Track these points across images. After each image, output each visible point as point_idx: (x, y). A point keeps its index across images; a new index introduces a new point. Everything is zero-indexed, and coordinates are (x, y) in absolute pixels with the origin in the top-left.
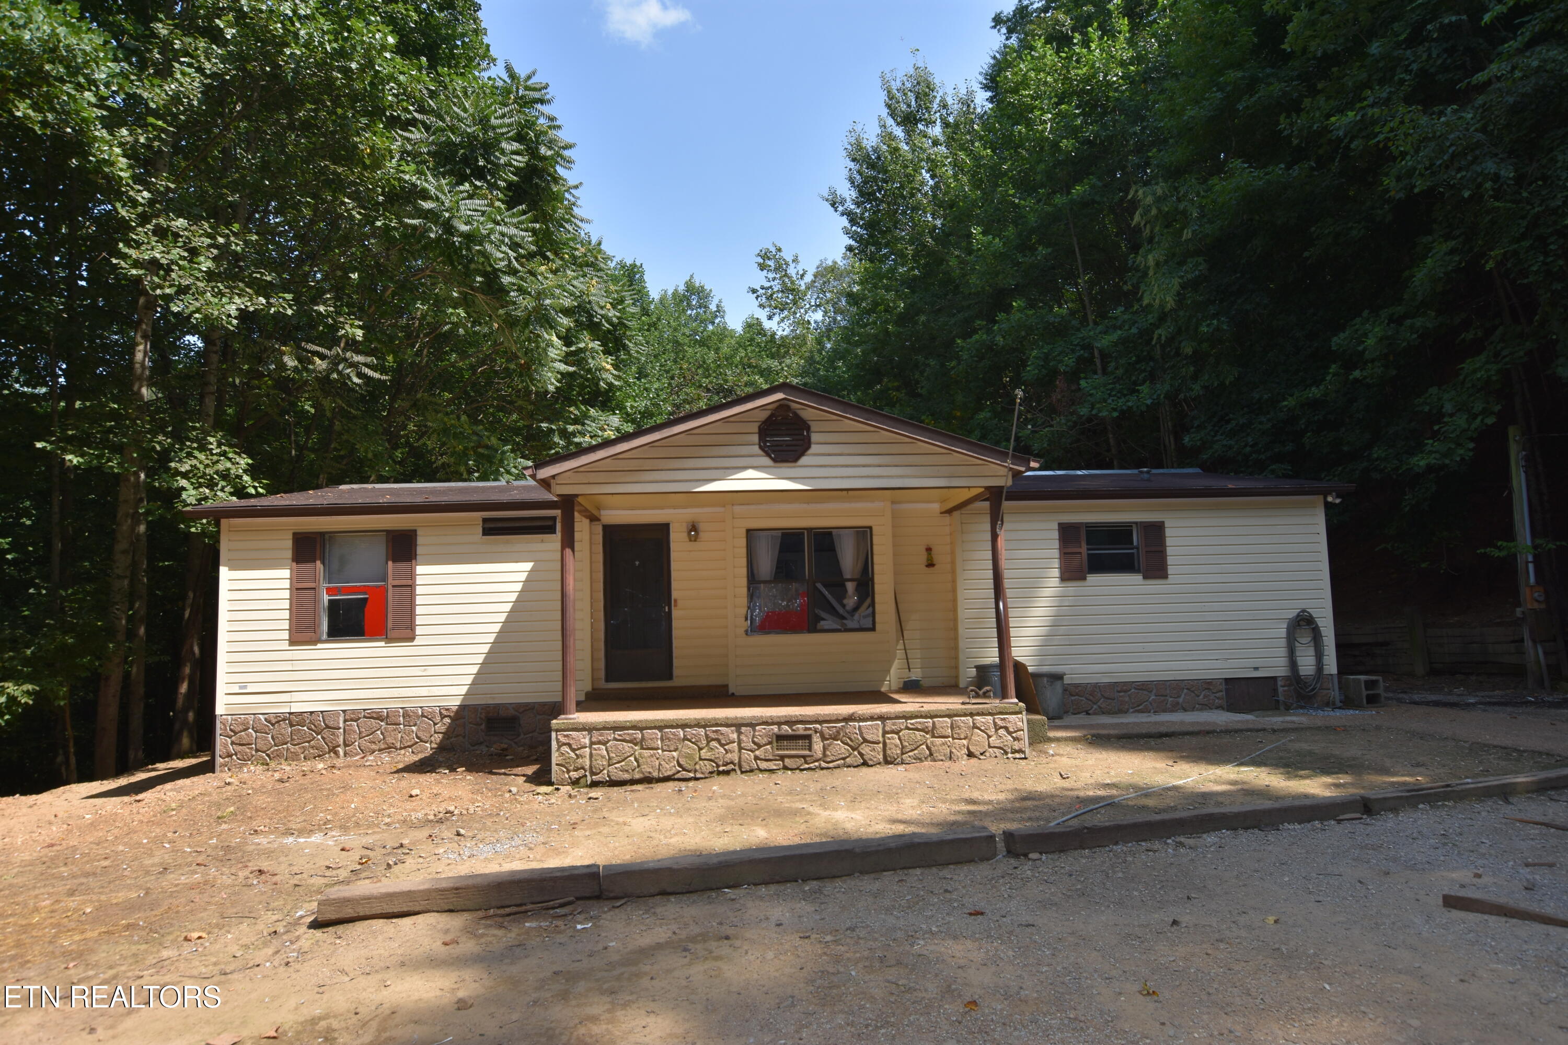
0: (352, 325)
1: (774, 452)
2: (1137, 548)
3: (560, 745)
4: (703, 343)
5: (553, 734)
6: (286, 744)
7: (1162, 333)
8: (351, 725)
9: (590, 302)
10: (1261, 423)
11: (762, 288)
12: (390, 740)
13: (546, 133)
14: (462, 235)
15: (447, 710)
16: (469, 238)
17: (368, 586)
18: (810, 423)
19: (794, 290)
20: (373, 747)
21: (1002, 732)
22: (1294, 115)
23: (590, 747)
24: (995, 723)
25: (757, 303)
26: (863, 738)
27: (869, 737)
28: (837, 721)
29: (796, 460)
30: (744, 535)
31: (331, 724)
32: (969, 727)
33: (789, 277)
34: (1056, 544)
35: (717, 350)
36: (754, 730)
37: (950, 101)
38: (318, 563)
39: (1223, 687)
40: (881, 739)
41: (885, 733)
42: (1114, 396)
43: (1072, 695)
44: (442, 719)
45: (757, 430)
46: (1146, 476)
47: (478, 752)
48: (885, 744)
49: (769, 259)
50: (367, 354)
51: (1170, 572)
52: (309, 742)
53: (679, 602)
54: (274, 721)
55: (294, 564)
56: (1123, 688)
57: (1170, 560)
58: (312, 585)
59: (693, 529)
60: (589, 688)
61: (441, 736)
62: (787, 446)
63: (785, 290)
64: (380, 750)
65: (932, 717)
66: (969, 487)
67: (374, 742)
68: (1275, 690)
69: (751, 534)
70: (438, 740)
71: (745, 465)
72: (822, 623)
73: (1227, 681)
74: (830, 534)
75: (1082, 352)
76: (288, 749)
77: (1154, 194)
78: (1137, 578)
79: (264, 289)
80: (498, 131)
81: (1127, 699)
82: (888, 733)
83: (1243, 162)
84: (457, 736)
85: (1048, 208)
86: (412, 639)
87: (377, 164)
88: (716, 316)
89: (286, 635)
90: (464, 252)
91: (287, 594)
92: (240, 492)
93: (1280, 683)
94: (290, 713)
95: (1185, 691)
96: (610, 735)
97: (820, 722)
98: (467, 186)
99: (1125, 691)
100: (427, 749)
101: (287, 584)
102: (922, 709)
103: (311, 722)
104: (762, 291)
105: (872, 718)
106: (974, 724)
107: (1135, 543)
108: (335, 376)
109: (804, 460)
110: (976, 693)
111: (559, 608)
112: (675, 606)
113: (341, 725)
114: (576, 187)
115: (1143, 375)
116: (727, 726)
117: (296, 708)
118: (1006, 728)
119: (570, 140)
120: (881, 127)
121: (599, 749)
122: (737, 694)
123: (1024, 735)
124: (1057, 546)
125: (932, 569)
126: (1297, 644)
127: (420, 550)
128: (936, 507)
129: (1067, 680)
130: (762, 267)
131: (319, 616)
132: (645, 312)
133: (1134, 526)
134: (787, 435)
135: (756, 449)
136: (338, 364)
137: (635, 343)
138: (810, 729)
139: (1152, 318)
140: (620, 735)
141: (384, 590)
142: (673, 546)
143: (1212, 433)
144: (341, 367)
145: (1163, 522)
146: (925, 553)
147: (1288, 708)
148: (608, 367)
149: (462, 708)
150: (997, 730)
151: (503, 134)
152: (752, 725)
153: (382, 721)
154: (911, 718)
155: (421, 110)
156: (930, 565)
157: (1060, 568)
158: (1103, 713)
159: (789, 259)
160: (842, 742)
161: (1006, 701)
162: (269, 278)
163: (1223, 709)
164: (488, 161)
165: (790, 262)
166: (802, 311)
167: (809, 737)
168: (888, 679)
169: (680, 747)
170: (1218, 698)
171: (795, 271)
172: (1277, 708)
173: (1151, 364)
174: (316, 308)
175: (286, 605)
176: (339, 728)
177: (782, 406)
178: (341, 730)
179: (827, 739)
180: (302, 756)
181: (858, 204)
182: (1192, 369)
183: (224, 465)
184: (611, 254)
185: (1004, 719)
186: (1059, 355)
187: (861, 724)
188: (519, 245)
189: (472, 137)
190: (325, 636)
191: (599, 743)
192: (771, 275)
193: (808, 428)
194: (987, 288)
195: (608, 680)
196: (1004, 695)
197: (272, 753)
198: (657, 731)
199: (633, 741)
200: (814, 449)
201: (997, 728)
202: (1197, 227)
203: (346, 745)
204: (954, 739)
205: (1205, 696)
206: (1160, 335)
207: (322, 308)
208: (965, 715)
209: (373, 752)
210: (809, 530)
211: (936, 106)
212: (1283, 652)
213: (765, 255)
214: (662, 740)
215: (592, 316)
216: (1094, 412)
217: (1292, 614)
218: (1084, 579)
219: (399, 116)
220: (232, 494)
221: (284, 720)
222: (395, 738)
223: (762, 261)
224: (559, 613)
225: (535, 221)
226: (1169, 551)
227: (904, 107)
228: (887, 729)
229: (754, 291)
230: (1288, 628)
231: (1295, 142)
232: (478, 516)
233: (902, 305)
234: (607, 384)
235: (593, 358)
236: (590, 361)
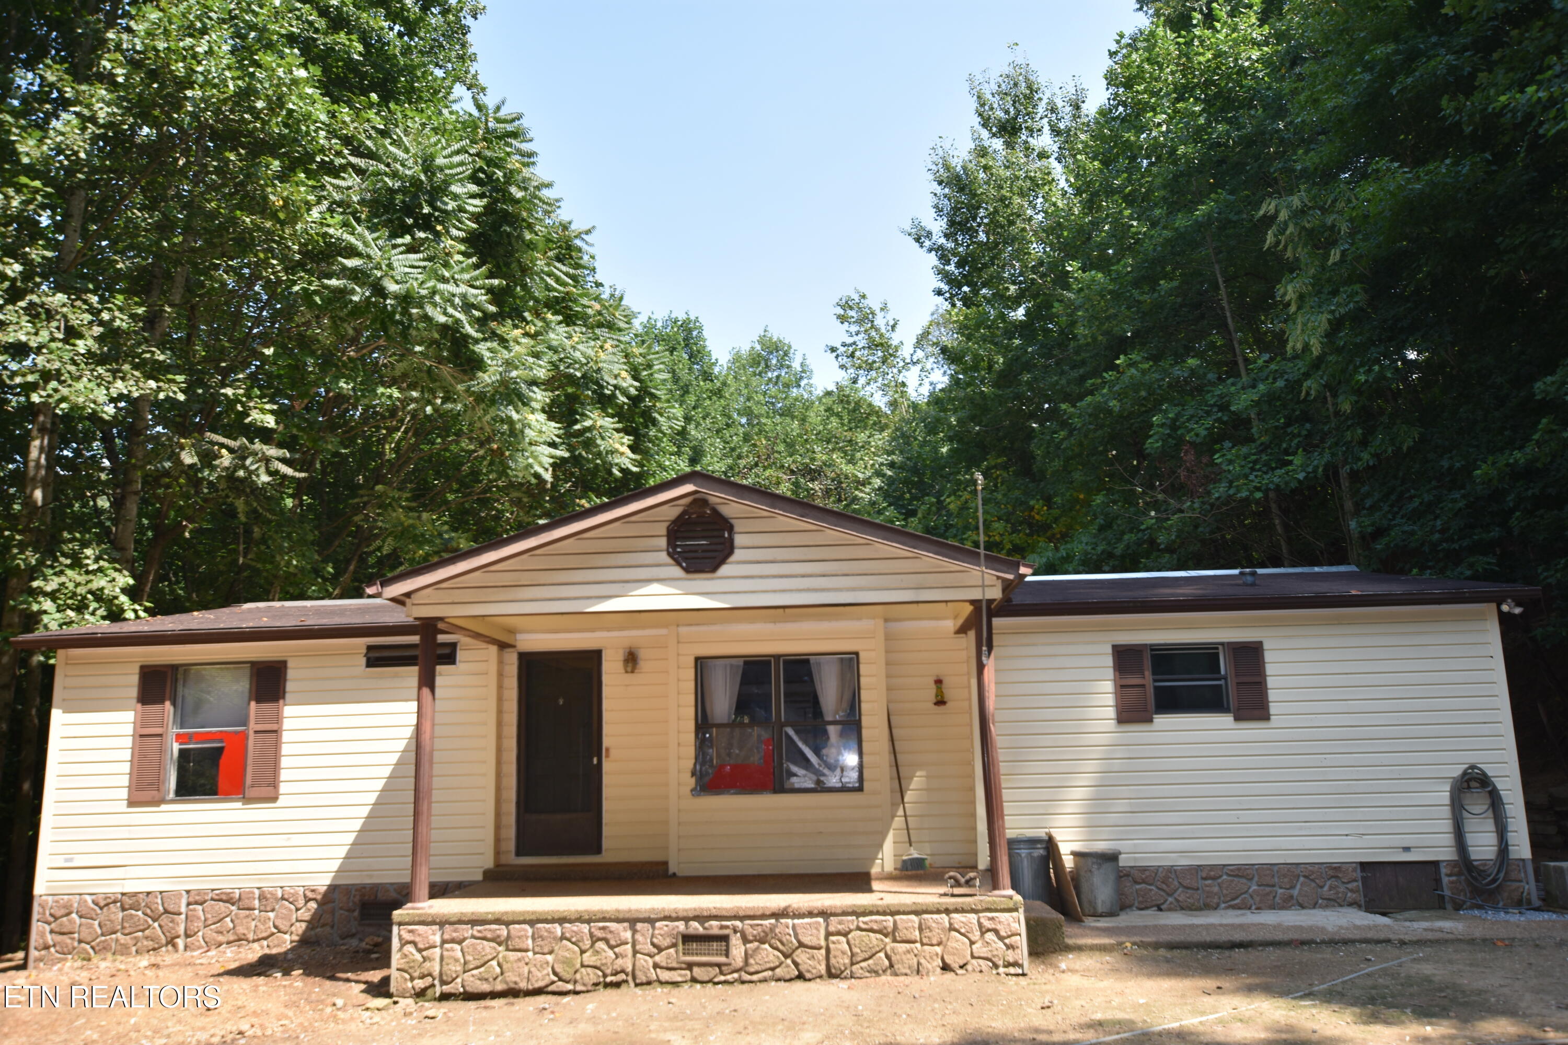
0: (263, 411)
1: (685, 559)
2: (1225, 678)
3: (404, 943)
4: (787, 413)
5: (395, 929)
6: (115, 933)
7: (1311, 386)
8: (194, 910)
9: (599, 370)
10: (1454, 501)
11: (844, 345)
12: (241, 930)
13: (519, 172)
14: (396, 297)
15: (313, 891)
16: (406, 300)
17: (226, 732)
18: (733, 521)
19: (882, 344)
20: (221, 938)
21: (990, 936)
22: (1461, 97)
23: (442, 946)
24: (980, 925)
25: (837, 365)
26: (799, 942)
27: (806, 940)
28: (763, 917)
29: (714, 569)
30: (692, 664)
31: (171, 908)
32: (943, 929)
33: (877, 330)
34: (1110, 673)
35: (803, 420)
36: (654, 928)
37: (1060, 104)
38: (168, 704)
39: (1358, 874)
40: (823, 943)
41: (828, 934)
42: (1259, 470)
43: (1136, 882)
44: (307, 902)
45: (664, 532)
46: (1249, 579)
47: (344, 948)
48: (828, 950)
49: (851, 308)
50: (280, 445)
51: (1272, 711)
52: (143, 931)
53: (613, 753)
54: (102, 903)
55: (139, 705)
56: (1212, 873)
57: (1272, 695)
58: (158, 731)
59: (631, 660)
60: (489, 863)
61: (304, 925)
62: (703, 551)
63: (873, 345)
64: (228, 943)
65: (893, 914)
66: (946, 602)
67: (221, 933)
68: (1438, 881)
69: (701, 664)
70: (300, 931)
71: (649, 577)
72: (794, 780)
73: (1364, 866)
74: (807, 662)
75: (1220, 414)
76: (117, 940)
77: (1289, 207)
78: (1226, 720)
79: (154, 371)
80: (448, 172)
81: (1216, 889)
82: (833, 934)
83: (1392, 161)
84: (323, 926)
85: (1167, 233)
86: (274, 799)
87: (294, 219)
88: (801, 378)
89: (124, 794)
90: (398, 317)
91: (129, 742)
92: (115, 615)
93: (1444, 870)
94: (123, 894)
95: (1302, 879)
96: (467, 931)
97: (742, 918)
98: (408, 239)
99: (1214, 878)
100: (285, 943)
101: (129, 729)
102: (880, 902)
103: (147, 906)
104: (842, 349)
105: (810, 914)
106: (951, 924)
107: (1223, 672)
108: (241, 473)
109: (724, 570)
110: (957, 881)
111: (414, 761)
112: (607, 756)
113: (183, 909)
114: (588, 232)
115: (1296, 441)
116: (618, 920)
117: (130, 887)
118: (996, 932)
119: (546, 179)
120: (974, 140)
121: (452, 950)
122: (679, 874)
123: (1022, 941)
124: (1112, 677)
125: (942, 708)
126: (1465, 814)
127: (290, 686)
128: (950, 625)
129: (1124, 861)
130: (842, 319)
131: (165, 769)
132: (707, 376)
133: (1220, 647)
134: (703, 538)
135: (663, 557)
136: (245, 458)
137: (669, 418)
138: (727, 927)
139: (1302, 366)
140: (479, 931)
141: (244, 736)
142: (605, 679)
143: (1390, 516)
144: (248, 462)
145: (1261, 643)
146: (933, 686)
147: (1458, 907)
148: (624, 449)
149: (333, 889)
150: (983, 934)
151: (453, 176)
152: (651, 921)
153: (233, 904)
154: (865, 914)
155: (356, 152)
156: (941, 702)
157: (1117, 706)
158: (1182, 909)
159: (876, 307)
160: (771, 946)
161: (997, 892)
162: (162, 358)
163: (1360, 907)
164: (435, 208)
165: (877, 311)
166: (895, 370)
167: (725, 939)
168: (880, 856)
169: (556, 948)
170: (1352, 891)
171: (885, 321)
172: (1442, 907)
173: (1308, 426)
174: (223, 391)
175: (127, 755)
176: (180, 914)
177: (699, 502)
178: (183, 917)
179: (751, 942)
180: (134, 949)
181: (946, 236)
182: (1360, 431)
183: (100, 582)
184: (635, 310)
185: (992, 919)
186: (1188, 420)
187: (796, 921)
188: (474, 306)
189: (416, 183)
190: (172, 795)
191: (453, 941)
192: (854, 328)
193: (731, 528)
194: (1100, 338)
195: (518, 854)
196: (995, 886)
197: (98, 944)
198: (527, 927)
199: (496, 940)
200: (738, 555)
201: (983, 931)
202: (1347, 246)
203: (187, 936)
204: (923, 944)
205: (1331, 888)
206: (1310, 388)
207: (229, 391)
208: (938, 912)
209: (220, 945)
210: (777, 657)
211: (1041, 109)
212: (1446, 825)
213: (847, 305)
214: (533, 939)
215: (601, 387)
216: (1231, 492)
217: (1457, 771)
218: (1150, 720)
219: (332, 162)
220: (104, 618)
221: (115, 902)
222: (248, 927)
223: (842, 312)
224: (413, 767)
225: (491, 276)
226: (1271, 682)
227: (1000, 114)
228: (832, 929)
229: (833, 350)
230: (1451, 792)
231: (1468, 130)
232: (362, 642)
233: (1001, 360)
234: (622, 470)
235: (603, 438)
236: (599, 442)
